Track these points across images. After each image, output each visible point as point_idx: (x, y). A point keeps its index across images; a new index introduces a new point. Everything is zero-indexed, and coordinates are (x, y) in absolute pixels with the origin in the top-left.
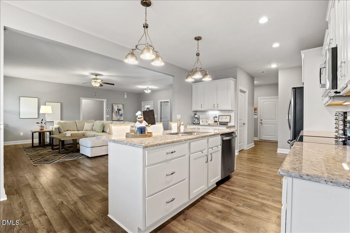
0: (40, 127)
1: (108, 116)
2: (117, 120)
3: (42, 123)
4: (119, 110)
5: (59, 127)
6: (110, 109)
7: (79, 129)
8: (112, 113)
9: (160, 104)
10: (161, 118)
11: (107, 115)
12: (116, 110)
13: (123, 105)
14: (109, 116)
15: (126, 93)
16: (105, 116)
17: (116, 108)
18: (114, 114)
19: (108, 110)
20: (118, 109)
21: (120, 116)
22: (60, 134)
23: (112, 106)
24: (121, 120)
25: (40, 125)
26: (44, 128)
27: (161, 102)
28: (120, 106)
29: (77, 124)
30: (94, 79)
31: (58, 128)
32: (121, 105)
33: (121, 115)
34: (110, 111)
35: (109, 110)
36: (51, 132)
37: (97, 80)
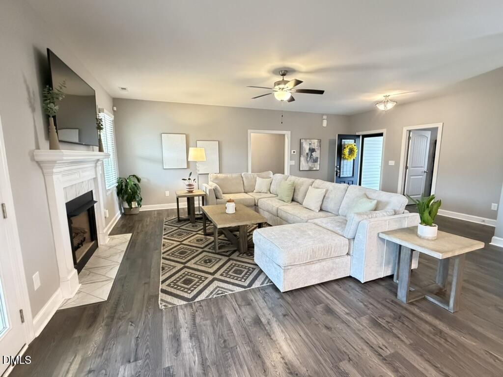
0: (187, 187)
1: (293, 163)
2: (307, 169)
3: (189, 179)
4: (312, 150)
5: (216, 188)
6: (297, 150)
7: (247, 189)
8: (300, 157)
9: (408, 136)
10: (407, 168)
11: (291, 160)
12: (307, 151)
13: (320, 141)
14: (294, 161)
15: (325, 117)
16: (288, 163)
17: (306, 147)
18: (302, 159)
19: (292, 151)
20: (310, 149)
21: (313, 162)
22: (218, 200)
23: (301, 144)
24: (314, 169)
25: (187, 182)
26: (193, 188)
27: (410, 131)
28: (314, 143)
29: (244, 180)
30: (279, 83)
31: (215, 190)
32: (316, 141)
33: (315, 161)
34: (297, 153)
35: (294, 152)
36: (205, 197)
37: (285, 84)
